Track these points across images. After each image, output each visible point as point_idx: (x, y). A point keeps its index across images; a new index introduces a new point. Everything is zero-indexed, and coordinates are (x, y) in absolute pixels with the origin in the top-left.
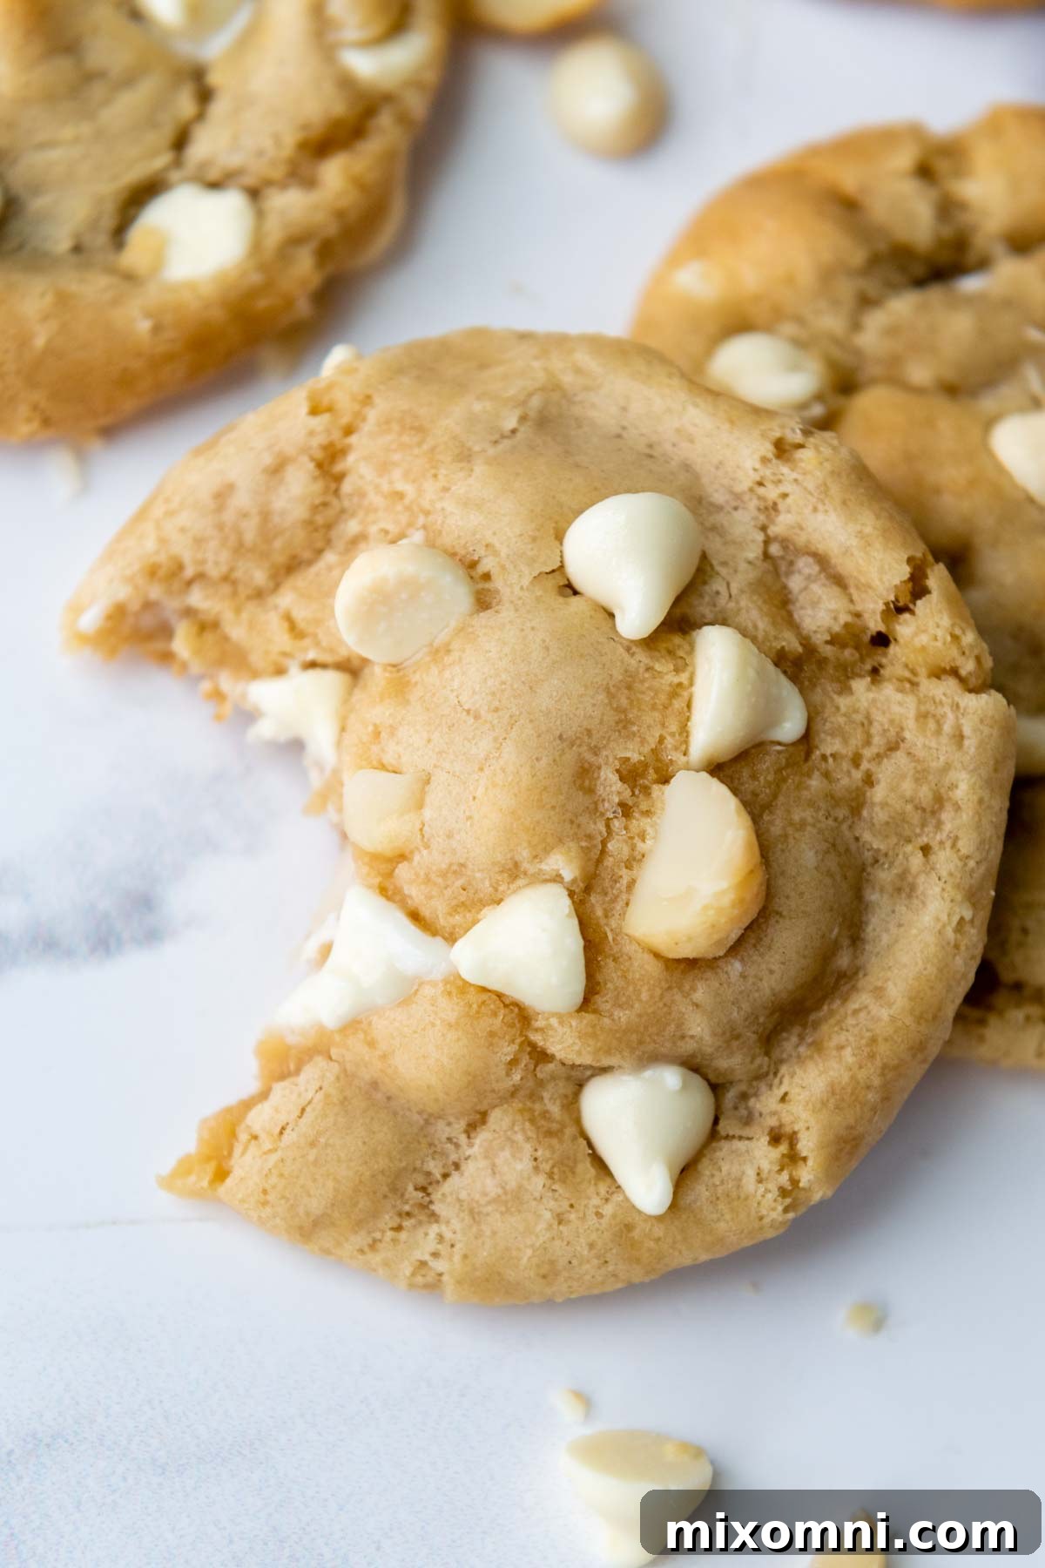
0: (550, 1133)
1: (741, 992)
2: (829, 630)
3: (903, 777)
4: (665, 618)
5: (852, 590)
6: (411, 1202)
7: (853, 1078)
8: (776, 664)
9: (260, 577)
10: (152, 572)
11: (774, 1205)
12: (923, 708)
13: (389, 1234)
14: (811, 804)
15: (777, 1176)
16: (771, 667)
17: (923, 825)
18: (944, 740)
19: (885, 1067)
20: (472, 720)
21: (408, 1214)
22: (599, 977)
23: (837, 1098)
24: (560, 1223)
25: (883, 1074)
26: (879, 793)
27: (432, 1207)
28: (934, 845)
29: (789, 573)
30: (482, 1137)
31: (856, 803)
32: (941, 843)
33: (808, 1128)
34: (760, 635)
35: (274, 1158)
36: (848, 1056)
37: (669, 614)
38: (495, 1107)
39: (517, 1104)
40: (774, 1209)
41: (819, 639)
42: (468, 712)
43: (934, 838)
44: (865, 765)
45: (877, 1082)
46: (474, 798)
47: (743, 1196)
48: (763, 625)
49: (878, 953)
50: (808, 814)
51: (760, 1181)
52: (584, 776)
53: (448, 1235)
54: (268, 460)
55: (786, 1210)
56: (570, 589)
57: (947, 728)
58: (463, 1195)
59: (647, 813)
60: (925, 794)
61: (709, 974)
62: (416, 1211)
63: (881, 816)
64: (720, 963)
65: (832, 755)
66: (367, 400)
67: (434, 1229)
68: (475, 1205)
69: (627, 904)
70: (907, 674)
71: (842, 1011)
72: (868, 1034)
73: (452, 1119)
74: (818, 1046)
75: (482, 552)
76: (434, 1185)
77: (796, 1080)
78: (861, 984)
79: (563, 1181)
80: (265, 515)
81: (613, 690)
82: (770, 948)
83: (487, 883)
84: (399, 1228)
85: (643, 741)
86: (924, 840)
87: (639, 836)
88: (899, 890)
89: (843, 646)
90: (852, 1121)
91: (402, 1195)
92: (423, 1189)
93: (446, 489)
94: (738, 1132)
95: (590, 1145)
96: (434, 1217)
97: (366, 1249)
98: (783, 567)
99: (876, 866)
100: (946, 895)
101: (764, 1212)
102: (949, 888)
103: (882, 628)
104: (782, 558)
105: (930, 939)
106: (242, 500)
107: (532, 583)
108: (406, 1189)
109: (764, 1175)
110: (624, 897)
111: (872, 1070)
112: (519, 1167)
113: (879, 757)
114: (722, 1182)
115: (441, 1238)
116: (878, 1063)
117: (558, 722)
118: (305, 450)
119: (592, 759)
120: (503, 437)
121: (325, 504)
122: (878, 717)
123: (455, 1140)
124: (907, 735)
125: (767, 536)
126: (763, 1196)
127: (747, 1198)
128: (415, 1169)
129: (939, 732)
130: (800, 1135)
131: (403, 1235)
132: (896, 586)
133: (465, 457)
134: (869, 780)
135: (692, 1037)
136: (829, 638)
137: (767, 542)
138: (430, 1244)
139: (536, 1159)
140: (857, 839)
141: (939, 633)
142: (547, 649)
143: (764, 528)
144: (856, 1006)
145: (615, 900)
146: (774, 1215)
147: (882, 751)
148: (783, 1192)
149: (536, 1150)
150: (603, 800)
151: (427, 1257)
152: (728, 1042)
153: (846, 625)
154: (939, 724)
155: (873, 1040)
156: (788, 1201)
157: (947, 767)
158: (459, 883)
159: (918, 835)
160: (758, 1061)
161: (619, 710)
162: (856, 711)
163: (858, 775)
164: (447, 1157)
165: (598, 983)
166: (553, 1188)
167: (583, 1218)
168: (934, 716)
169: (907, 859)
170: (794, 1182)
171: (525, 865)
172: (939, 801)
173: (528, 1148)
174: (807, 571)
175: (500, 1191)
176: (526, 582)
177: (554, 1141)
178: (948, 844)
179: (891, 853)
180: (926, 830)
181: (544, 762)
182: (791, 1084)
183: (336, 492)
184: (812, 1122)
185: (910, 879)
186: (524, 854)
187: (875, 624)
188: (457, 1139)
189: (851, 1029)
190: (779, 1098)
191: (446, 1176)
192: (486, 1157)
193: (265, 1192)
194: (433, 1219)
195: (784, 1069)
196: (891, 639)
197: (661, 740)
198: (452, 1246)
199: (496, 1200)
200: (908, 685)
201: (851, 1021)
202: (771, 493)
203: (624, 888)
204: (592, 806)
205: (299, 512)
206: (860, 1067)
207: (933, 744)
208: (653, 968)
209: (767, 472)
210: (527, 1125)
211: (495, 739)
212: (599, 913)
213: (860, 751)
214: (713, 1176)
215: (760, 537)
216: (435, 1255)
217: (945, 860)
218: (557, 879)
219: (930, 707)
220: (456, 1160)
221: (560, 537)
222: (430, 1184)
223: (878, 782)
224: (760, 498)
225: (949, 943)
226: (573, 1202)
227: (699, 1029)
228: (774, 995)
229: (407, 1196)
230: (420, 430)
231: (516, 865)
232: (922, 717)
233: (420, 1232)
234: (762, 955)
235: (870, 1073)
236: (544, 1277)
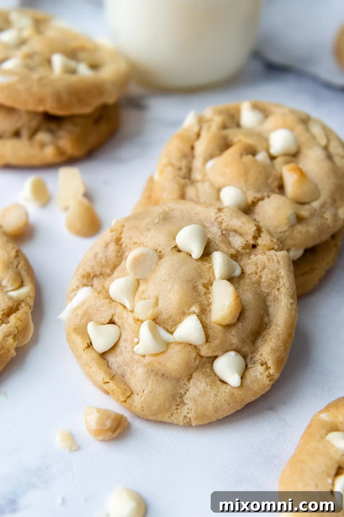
0: (208, 376)
1: (243, 330)
2: (241, 246)
3: (268, 274)
4: (203, 254)
5: (244, 236)
6: (179, 401)
7: (276, 345)
8: (231, 258)
9: (108, 271)
10: (83, 277)
11: (266, 380)
12: (268, 258)
13: (175, 411)
14: (248, 285)
15: (265, 373)
16: (230, 259)
17: (276, 284)
18: (275, 263)
19: (283, 341)
20: (165, 282)
21: (179, 405)
22: (208, 334)
23: (274, 351)
24: (216, 396)
25: (283, 343)
26: (263, 279)
27: (184, 402)
28: (280, 287)
29: (229, 237)
30: (192, 381)
31: (259, 283)
32: (281, 287)
33: (269, 360)
34: (225, 252)
35: (143, 398)
36: (273, 340)
37: (203, 252)
38: (193, 372)
39: (199, 371)
40: (267, 381)
41: (240, 249)
42: (164, 280)
43: (279, 286)
44: (258, 274)
45: (282, 345)
46: (170, 299)
47: (258, 380)
48: (225, 249)
49: (274, 316)
50: (248, 287)
51: (261, 375)
52: (195, 288)
53: (189, 407)
54: (104, 245)
55: (270, 381)
56: (179, 251)
57: (275, 260)
58: (191, 396)
59: (209, 293)
60: (274, 276)
61: (234, 327)
62: (180, 403)
63: (265, 284)
64: (236, 324)
65: (250, 274)
66: (123, 226)
67: (186, 407)
68: (194, 398)
69: (210, 315)
70: (262, 252)
71: (269, 331)
72: (277, 334)
73: (184, 379)
74: (266, 341)
75: (157, 247)
76: (183, 396)
77: (263, 349)
78: (272, 324)
79: (214, 386)
80: (106, 257)
81: (196, 269)
82: (247, 318)
83: (178, 318)
84: (177, 409)
85: (206, 279)
86: (277, 287)
87: (209, 299)
88: (275, 300)
89: (246, 249)
90: (279, 356)
91: (176, 400)
92: (181, 398)
93: (146, 237)
94: (253, 366)
95: (218, 377)
96: (185, 404)
97: (170, 416)
98: (227, 235)
99: (268, 297)
100: (286, 298)
101: (264, 382)
102: (286, 296)
103: (253, 242)
104: (226, 234)
105: (285, 309)
106: (100, 255)
107: (171, 250)
108: (177, 399)
109: (262, 373)
110: (209, 314)
111: (280, 342)
112: (203, 385)
113: (261, 271)
114: (252, 378)
115: (188, 408)
116: (281, 340)
117: (186, 278)
118: (111, 240)
119: (196, 284)
120: (156, 224)
121: (119, 251)
122: (258, 262)
123: (185, 384)
124: (266, 264)
125: (221, 230)
126: (263, 378)
127: (259, 380)
128: (178, 393)
129: (273, 262)
130: (267, 362)
131: (179, 410)
132: (254, 231)
133: (148, 230)
134: (260, 277)
135: (234, 344)
136: (242, 248)
137: (222, 231)
138: (186, 411)
139: (206, 383)
140: (261, 291)
141: (268, 240)
142: (179, 263)
143: (220, 228)
144: (272, 329)
145: (207, 315)
146: (267, 382)
147: (262, 269)
148: (268, 377)
149: (206, 380)
150: (201, 293)
151: (186, 414)
152: (243, 344)
153: (245, 244)
154: (273, 259)
155: (278, 335)
156: (269, 378)
157: (278, 269)
158: (171, 320)
159: (275, 287)
160: (252, 348)
161: (198, 273)
162: (253, 262)
163: (257, 277)
164: (185, 389)
165: (209, 335)
166: (212, 388)
167: (221, 394)
168: (271, 259)
169: (275, 293)
170: (269, 374)
171: (186, 311)
172: (278, 277)
173: (204, 380)
174: (233, 235)
175: (200, 393)
176: (169, 250)
177: (210, 377)
178: (283, 286)
179: (270, 292)
180: (277, 285)
181: (185, 287)
182: (262, 351)
183: (121, 248)
184: (269, 358)
185: (276, 297)
186: (186, 309)
187: (252, 242)
188: (186, 383)
189: (272, 334)
190: (260, 355)
191: (185, 393)
192: (194, 386)
193: (142, 407)
194: (185, 405)
195: (259, 349)
196: (257, 245)
197: (210, 278)
198: (191, 410)
199: (199, 395)
200: (263, 254)
201: (272, 332)
202: (220, 220)
203: (209, 311)
204: (198, 295)
205: (114, 254)
206: (277, 342)
207: (273, 265)
208: (220, 328)
209: (218, 215)
210: (202, 375)
211: (172, 284)
212: (204, 318)
213: (257, 271)
214: (250, 377)
215: (220, 230)
216: (188, 413)
217: (283, 290)
218: (194, 313)
219: (270, 257)
220: (187, 389)
221: (174, 239)
222: (182, 396)
223: (263, 276)
224: (218, 222)
225: (290, 309)
226: (218, 391)
227: (235, 341)
228: (251, 330)
229: (177, 400)
230: (137, 228)
231: (184, 312)
232: (269, 260)
233: (183, 409)
234: (245, 320)
235: (280, 343)
236: (216, 412)
